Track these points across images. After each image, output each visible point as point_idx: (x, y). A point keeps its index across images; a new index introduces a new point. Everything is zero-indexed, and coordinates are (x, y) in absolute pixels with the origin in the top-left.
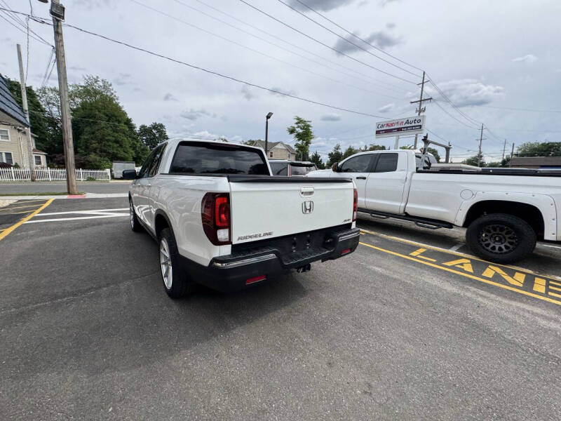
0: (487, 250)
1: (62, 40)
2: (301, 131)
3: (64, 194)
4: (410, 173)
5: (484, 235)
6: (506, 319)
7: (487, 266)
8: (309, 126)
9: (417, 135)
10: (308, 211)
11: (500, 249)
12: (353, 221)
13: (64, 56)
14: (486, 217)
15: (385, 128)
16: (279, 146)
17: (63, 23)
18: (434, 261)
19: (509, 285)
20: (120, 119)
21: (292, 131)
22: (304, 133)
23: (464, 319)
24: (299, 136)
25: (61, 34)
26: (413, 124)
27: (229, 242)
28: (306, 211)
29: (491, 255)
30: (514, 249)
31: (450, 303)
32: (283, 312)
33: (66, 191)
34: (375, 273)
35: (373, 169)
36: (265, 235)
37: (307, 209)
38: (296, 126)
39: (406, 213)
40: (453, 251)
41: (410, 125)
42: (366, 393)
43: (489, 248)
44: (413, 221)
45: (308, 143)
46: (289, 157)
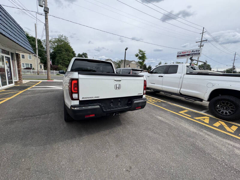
0: (219, 113)
1: (47, 21)
2: (141, 56)
3: (46, 80)
4: (183, 74)
5: (218, 106)
6: (217, 147)
7: (218, 121)
8: (144, 53)
9: (198, 57)
10: (118, 89)
11: (226, 113)
12: (144, 94)
13: (48, 27)
14: (220, 97)
15: (181, 54)
16: (133, 62)
17: (48, 14)
18: (190, 116)
19: (226, 131)
20: (70, 51)
21: (137, 56)
22: (142, 56)
23: (193, 144)
24: (140, 58)
25: (47, 19)
26: (196, 52)
27: (78, 99)
28: (116, 89)
29: (221, 116)
30: (233, 114)
31: (190, 137)
32: (107, 132)
33: (47, 78)
34: (157, 119)
35: (166, 72)
36: (95, 97)
37: (118, 88)
38: (139, 53)
39: (180, 93)
40: (202, 113)
41: (194, 53)
42: (127, 170)
43: (220, 112)
44: (183, 97)
45: (144, 61)
46: (137, 67)
